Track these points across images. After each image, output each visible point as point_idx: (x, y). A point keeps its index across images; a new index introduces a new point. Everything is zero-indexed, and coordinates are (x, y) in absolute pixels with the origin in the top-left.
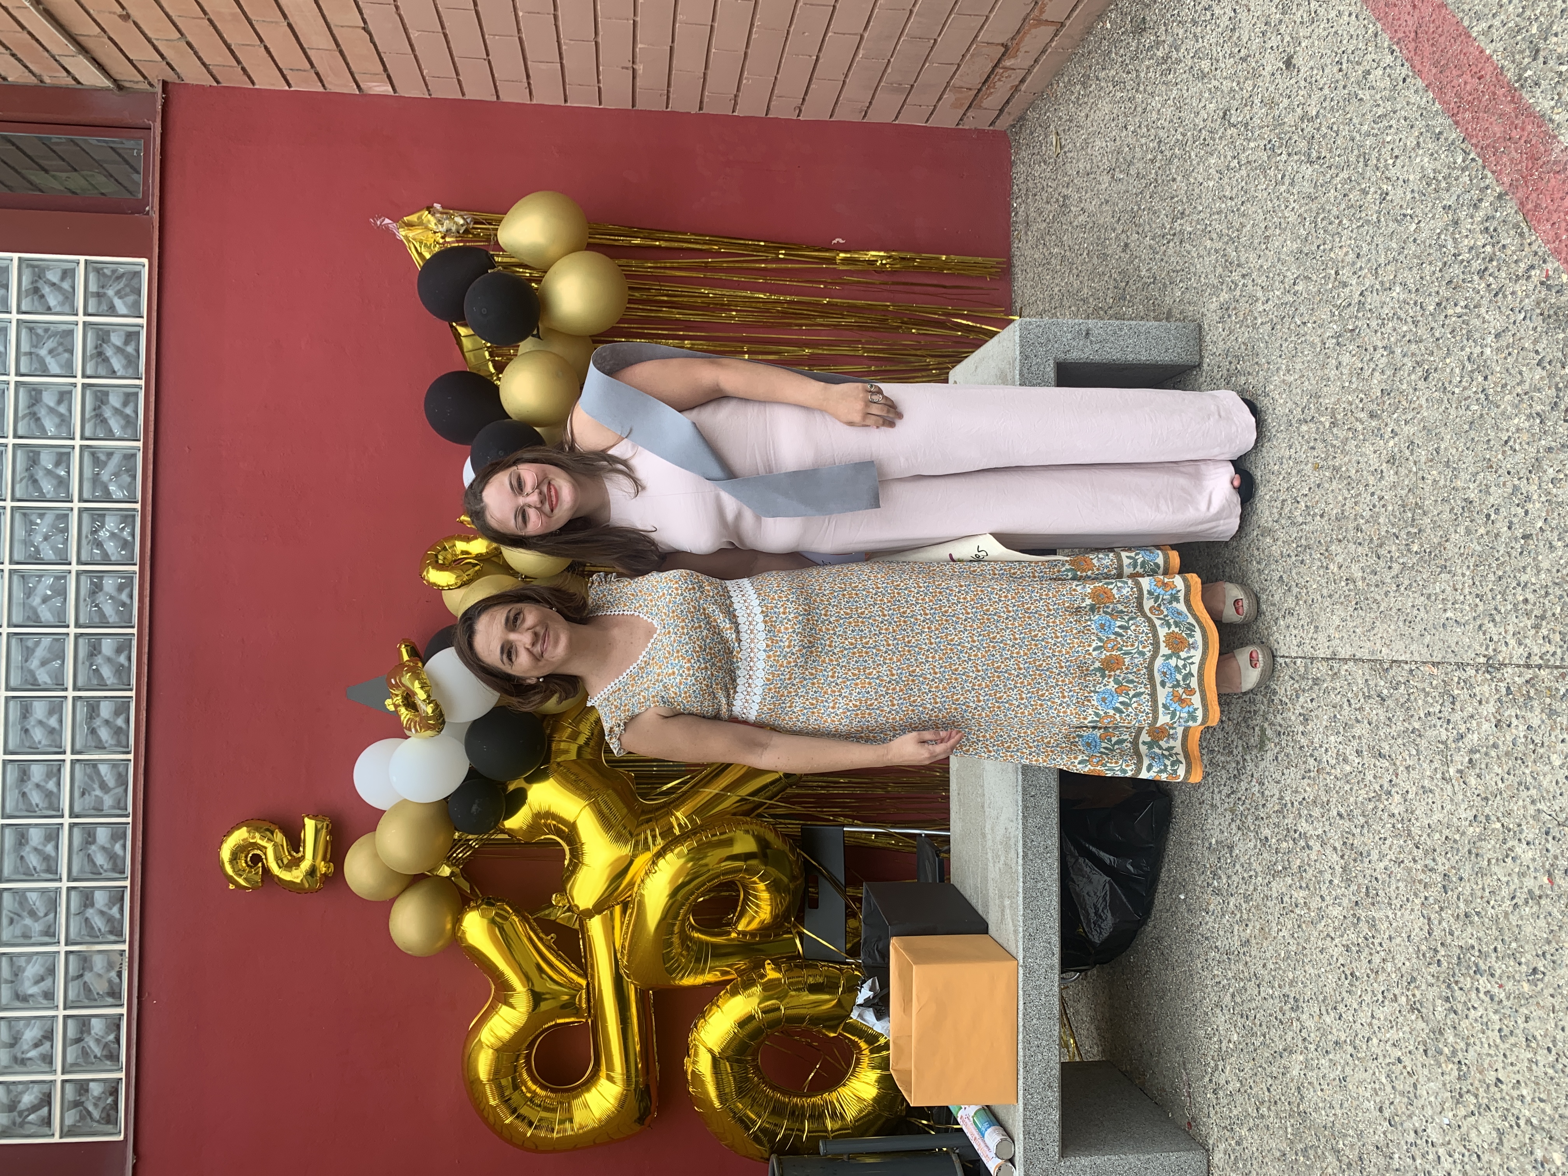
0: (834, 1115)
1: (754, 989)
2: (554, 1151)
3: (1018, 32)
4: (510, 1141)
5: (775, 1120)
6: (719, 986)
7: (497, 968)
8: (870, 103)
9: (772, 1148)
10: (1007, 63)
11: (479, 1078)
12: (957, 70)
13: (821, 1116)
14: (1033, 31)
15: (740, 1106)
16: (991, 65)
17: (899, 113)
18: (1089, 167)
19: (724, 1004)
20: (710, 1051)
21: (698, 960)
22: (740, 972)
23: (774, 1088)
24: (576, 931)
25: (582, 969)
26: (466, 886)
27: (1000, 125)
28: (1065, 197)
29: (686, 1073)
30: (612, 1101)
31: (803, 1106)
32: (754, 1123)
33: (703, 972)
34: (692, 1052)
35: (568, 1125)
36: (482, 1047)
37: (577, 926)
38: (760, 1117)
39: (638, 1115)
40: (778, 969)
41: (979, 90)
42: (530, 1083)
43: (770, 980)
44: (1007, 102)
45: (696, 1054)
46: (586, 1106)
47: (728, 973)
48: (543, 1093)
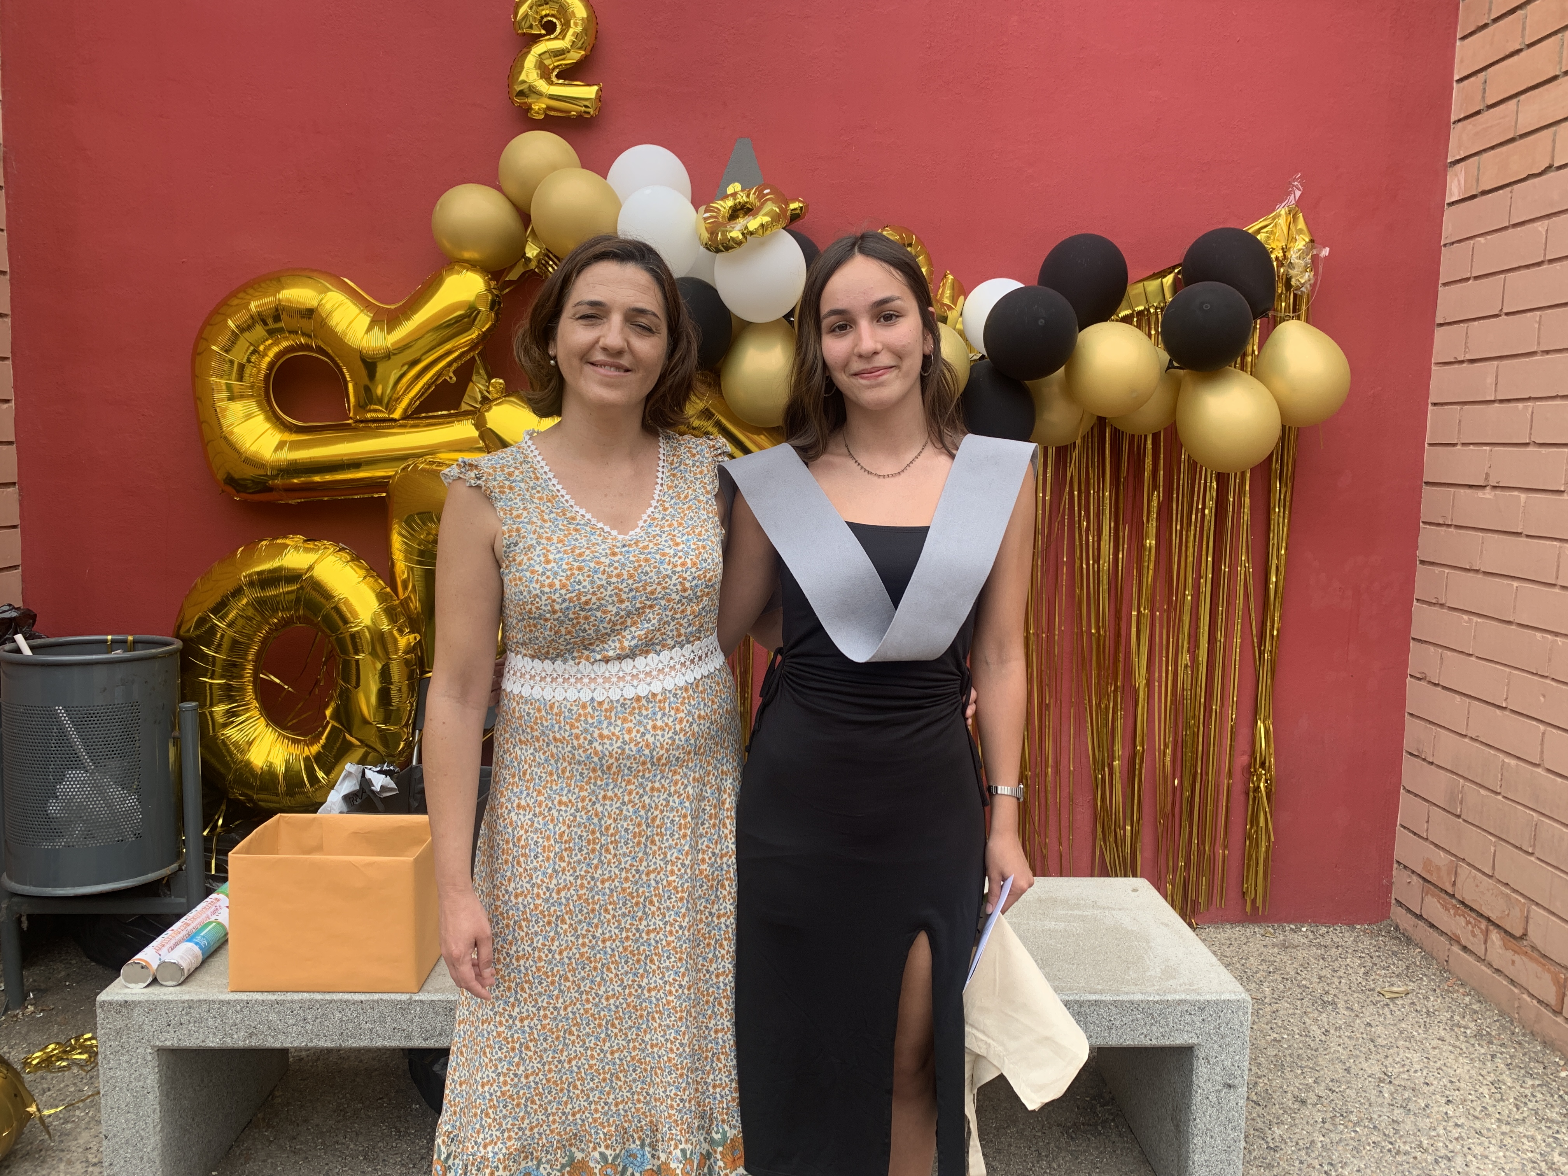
0: (232, 714)
1: (385, 621)
2: (194, 376)
3: (1544, 956)
4: (207, 323)
5: (225, 645)
6: (389, 577)
7: (415, 312)
8: (1432, 763)
9: (191, 639)
10: (1495, 936)
11: (283, 288)
12: (1484, 873)
13: (230, 699)
14: (1547, 977)
15: (245, 601)
16: (1493, 917)
17: (1416, 795)
18: (1380, 1041)
19: (368, 584)
20: (311, 568)
21: (421, 553)
22: (405, 603)
23: (264, 641)
24: (457, 406)
25: (412, 414)
26: (513, 275)
27: (1397, 913)
28: (1334, 1003)
29: (285, 537)
30: (253, 448)
31: (242, 677)
32: (222, 618)
33: (407, 559)
34: (311, 545)
35: (225, 395)
36: (320, 293)
37: (464, 407)
38: (230, 625)
39: (236, 476)
40: (409, 650)
41: (1453, 896)
42: (276, 349)
43: (395, 641)
44: (1432, 926)
45: (307, 550)
46: (249, 417)
47: (405, 587)
48: (264, 365)
